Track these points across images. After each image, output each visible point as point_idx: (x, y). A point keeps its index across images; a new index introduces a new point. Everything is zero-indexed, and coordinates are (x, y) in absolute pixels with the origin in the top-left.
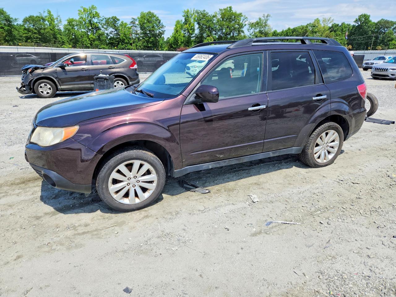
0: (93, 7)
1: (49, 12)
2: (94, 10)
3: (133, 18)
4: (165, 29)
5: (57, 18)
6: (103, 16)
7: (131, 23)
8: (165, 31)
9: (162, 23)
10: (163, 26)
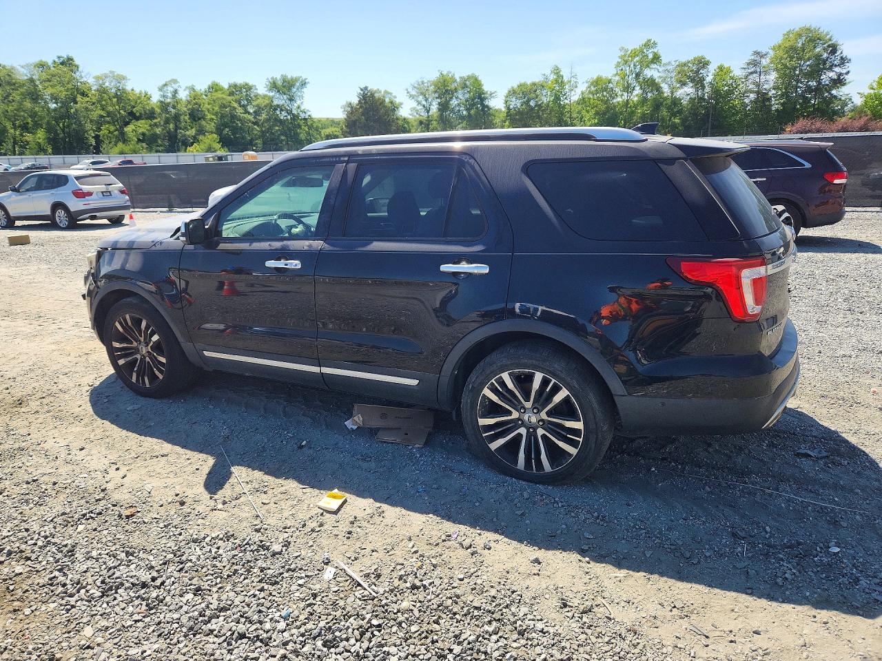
0: (648, 44)
1: (557, 71)
2: (650, 51)
3: (757, 53)
4: (850, 66)
5: (570, 82)
6: (676, 61)
7: (748, 64)
8: (848, 72)
9: (841, 53)
10: (844, 61)
